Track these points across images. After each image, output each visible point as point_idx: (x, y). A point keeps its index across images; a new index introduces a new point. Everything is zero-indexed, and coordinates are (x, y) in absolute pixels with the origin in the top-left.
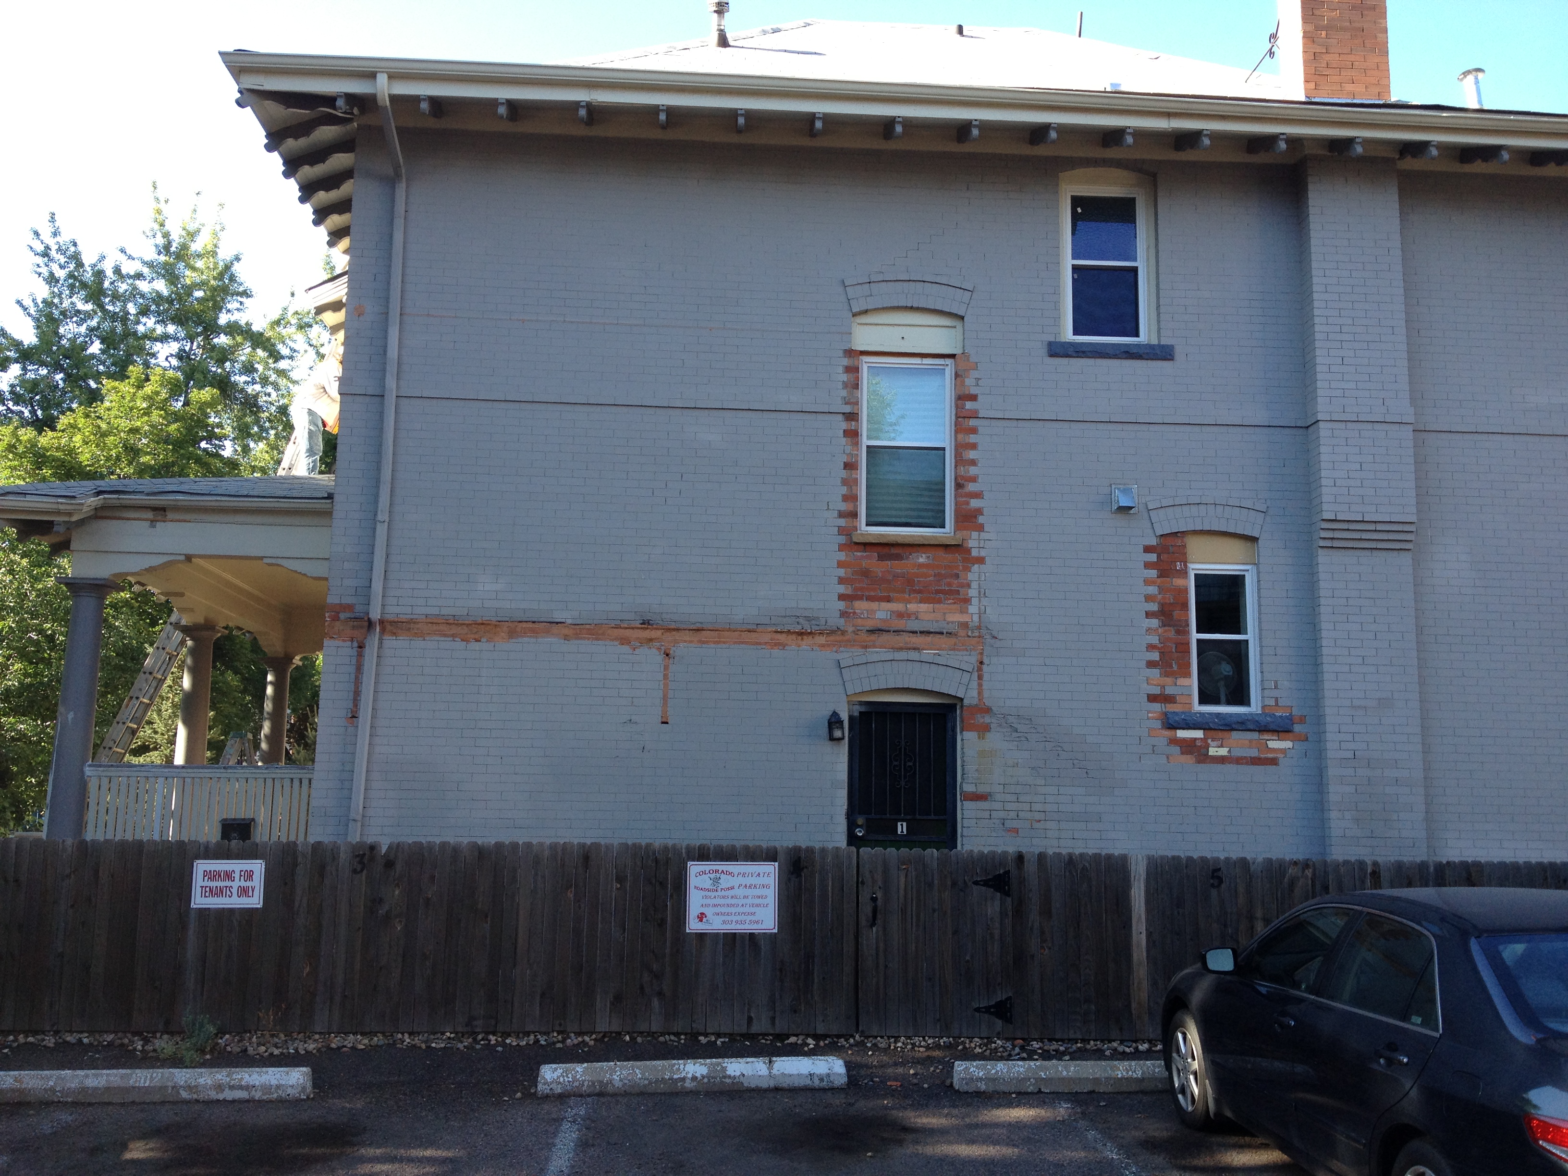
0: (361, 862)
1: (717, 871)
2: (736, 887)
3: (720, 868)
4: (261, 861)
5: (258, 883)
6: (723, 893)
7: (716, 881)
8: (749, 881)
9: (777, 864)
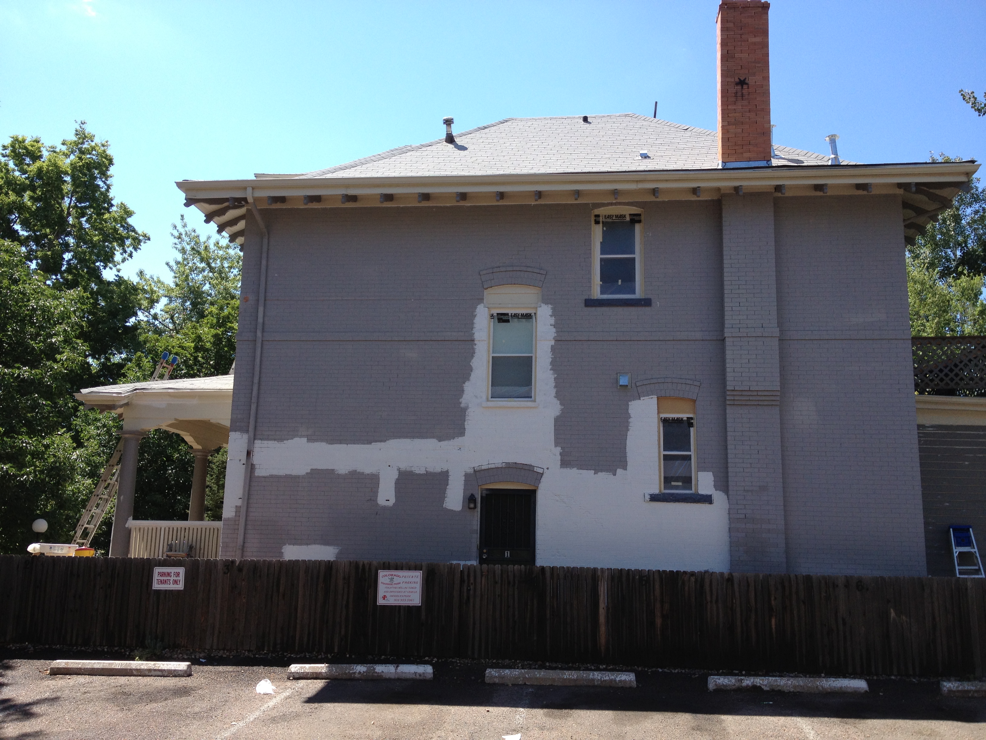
0: (228, 569)
1: (392, 575)
2: (401, 583)
3: (394, 573)
4: (183, 568)
5: (182, 578)
6: (395, 586)
7: (392, 579)
8: (407, 580)
9: (421, 571)
